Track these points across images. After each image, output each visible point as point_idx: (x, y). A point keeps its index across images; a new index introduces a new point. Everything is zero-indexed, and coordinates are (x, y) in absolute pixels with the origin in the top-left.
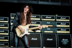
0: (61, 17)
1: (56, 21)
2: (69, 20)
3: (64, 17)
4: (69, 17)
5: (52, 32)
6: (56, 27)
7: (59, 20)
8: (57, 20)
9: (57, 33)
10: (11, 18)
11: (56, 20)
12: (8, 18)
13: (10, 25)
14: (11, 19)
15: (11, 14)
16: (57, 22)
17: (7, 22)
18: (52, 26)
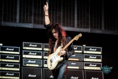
0: (89, 48)
1: (83, 53)
2: (100, 53)
3: (95, 49)
4: (101, 48)
5: (78, 68)
6: (83, 61)
7: (88, 52)
8: (85, 52)
9: (84, 70)
10: (24, 48)
11: (83, 51)
12: (19, 48)
13: (22, 58)
14: (24, 50)
15: (24, 43)
16: (84, 55)
17: (18, 53)
18: (78, 60)
